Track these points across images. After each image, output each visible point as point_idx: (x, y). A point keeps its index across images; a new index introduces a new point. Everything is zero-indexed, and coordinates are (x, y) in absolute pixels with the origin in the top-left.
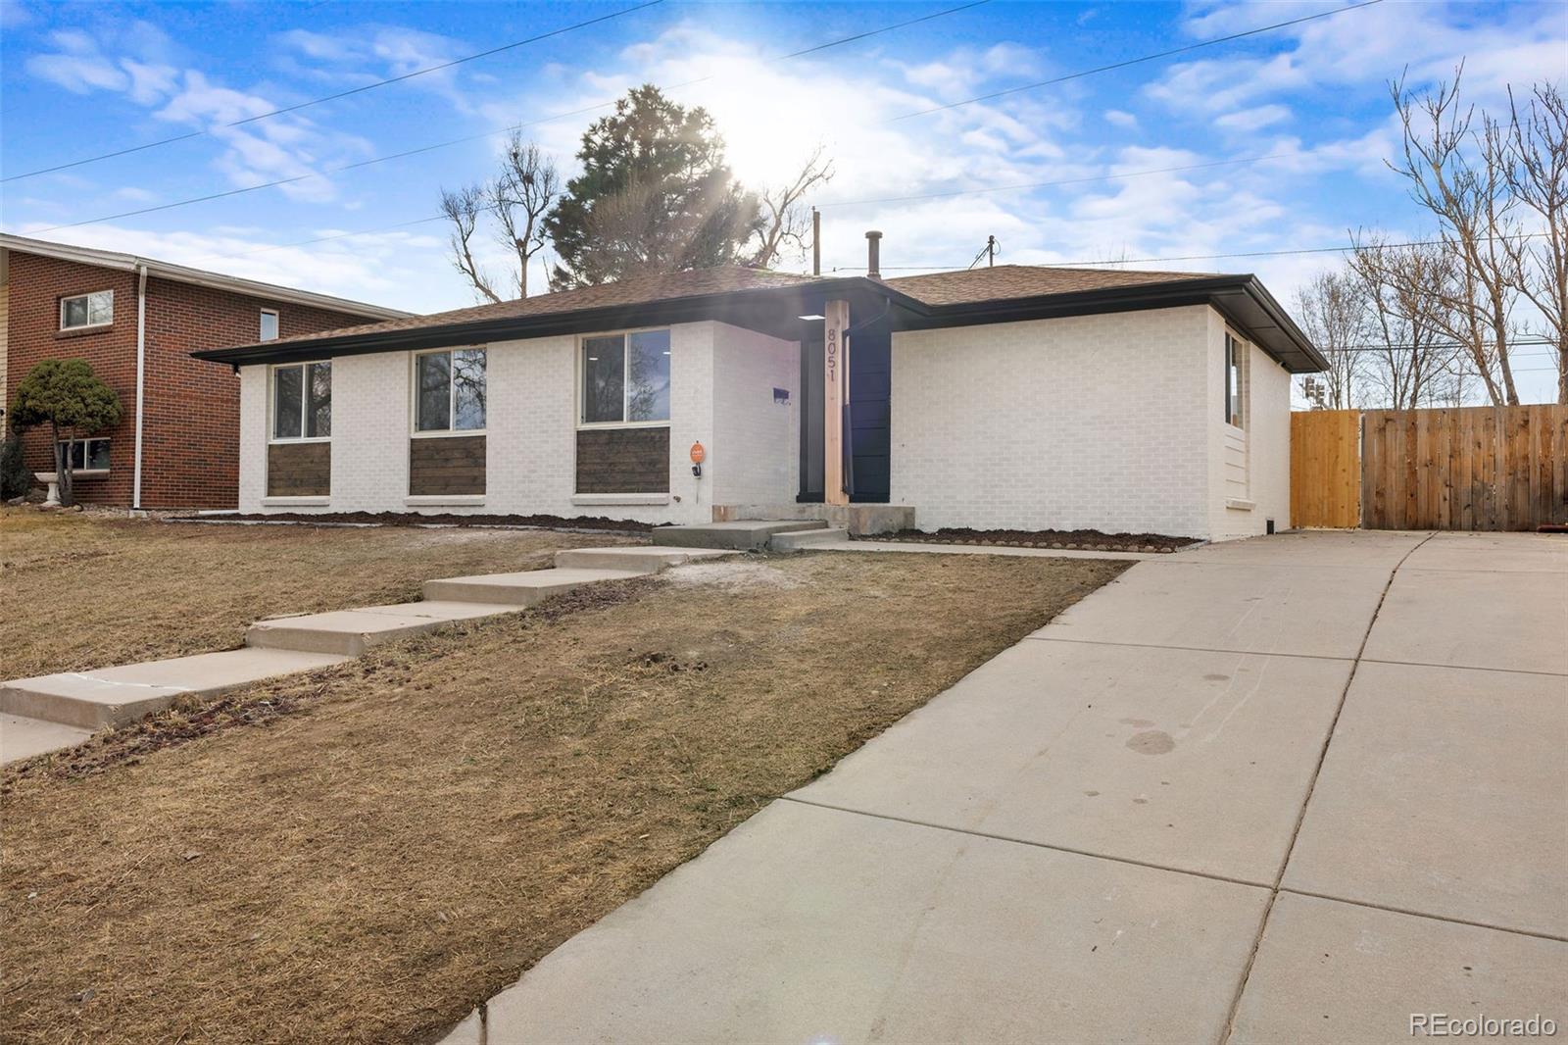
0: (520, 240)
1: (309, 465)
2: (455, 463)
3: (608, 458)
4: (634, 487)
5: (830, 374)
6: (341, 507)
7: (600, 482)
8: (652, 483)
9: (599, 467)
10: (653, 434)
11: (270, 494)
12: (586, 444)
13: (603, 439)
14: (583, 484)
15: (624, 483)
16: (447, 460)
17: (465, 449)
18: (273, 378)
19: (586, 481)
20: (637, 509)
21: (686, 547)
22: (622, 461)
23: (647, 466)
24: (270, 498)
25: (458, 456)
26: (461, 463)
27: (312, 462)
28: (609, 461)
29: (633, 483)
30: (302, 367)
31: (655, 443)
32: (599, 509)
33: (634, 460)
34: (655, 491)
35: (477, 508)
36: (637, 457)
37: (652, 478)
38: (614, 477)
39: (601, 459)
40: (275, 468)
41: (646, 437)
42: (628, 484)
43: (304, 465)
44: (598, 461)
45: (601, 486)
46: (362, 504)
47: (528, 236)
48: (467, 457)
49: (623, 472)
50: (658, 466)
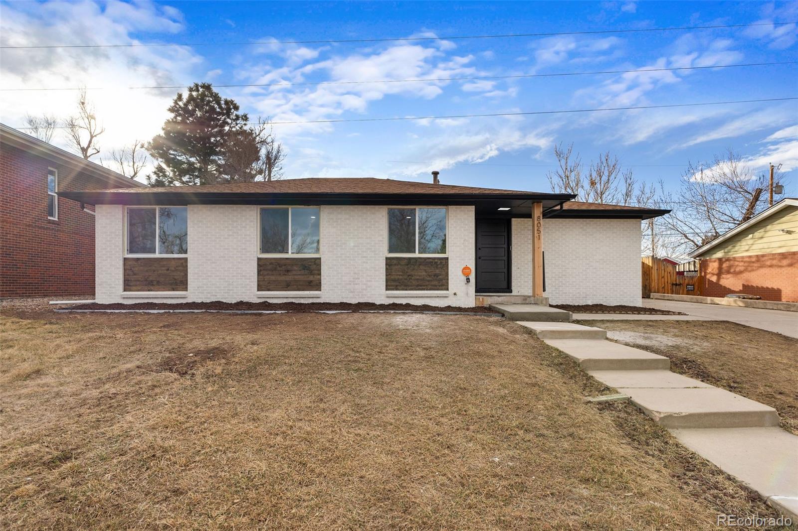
0: (83, 148)
1: (165, 271)
2: (294, 273)
3: (407, 272)
4: (424, 287)
5: (538, 236)
6: (200, 298)
7: (402, 285)
8: (436, 286)
9: (401, 277)
10: (436, 261)
11: (125, 290)
12: (392, 265)
13: (403, 263)
14: (390, 286)
15: (418, 286)
16: (288, 271)
17: (302, 265)
18: (126, 214)
19: (392, 283)
20: (429, 299)
21: (532, 321)
22: (416, 274)
23: (433, 276)
24: (125, 293)
25: (296, 269)
26: (299, 273)
27: (168, 270)
28: (408, 274)
29: (424, 286)
30: (155, 210)
31: (437, 265)
32: (403, 299)
33: (424, 273)
34: (438, 290)
35: (315, 299)
36: (426, 272)
37: (436, 283)
38: (411, 282)
39: (403, 272)
40: (131, 273)
41: (432, 262)
42: (421, 286)
43: (160, 272)
44: (401, 274)
45: (402, 287)
46: (218, 297)
47: (89, 146)
48: (304, 269)
49: (417, 279)
50: (439, 277)
